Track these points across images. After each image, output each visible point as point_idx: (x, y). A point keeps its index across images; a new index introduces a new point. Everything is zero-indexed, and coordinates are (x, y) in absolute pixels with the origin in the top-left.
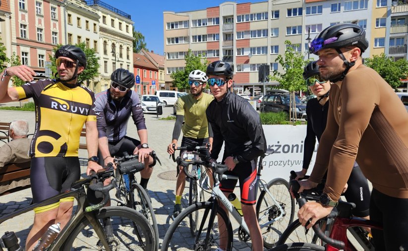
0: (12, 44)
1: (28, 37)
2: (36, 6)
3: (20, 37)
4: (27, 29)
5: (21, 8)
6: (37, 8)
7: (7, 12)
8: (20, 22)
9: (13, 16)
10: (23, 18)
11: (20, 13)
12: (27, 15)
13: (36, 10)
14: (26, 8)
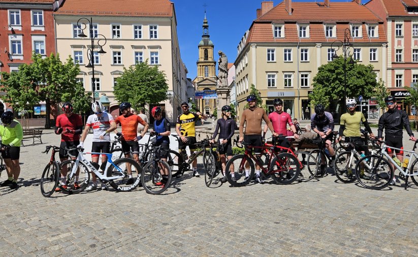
0: (388, 69)
1: (403, 60)
2: (412, 29)
3: (395, 61)
4: (402, 54)
5: (397, 34)
6: (414, 30)
7: (384, 43)
8: (396, 48)
9: (389, 44)
10: (399, 43)
11: (396, 40)
12: (403, 40)
13: (412, 33)
14: (403, 34)
